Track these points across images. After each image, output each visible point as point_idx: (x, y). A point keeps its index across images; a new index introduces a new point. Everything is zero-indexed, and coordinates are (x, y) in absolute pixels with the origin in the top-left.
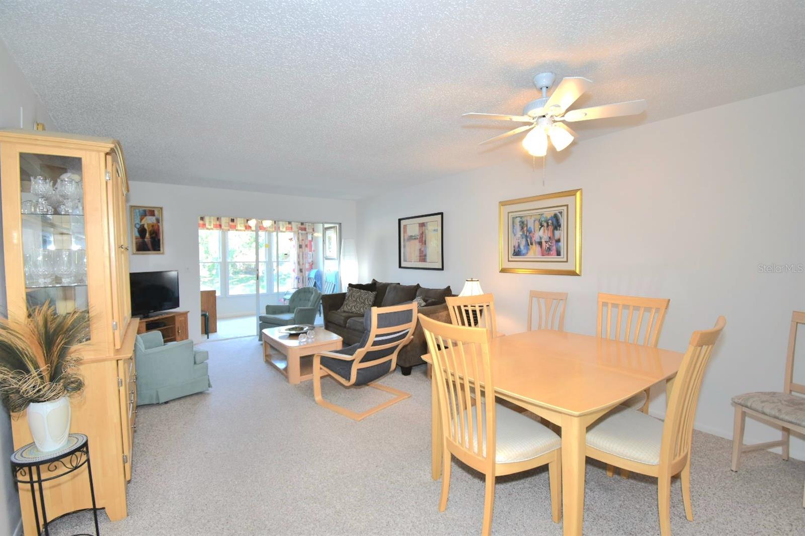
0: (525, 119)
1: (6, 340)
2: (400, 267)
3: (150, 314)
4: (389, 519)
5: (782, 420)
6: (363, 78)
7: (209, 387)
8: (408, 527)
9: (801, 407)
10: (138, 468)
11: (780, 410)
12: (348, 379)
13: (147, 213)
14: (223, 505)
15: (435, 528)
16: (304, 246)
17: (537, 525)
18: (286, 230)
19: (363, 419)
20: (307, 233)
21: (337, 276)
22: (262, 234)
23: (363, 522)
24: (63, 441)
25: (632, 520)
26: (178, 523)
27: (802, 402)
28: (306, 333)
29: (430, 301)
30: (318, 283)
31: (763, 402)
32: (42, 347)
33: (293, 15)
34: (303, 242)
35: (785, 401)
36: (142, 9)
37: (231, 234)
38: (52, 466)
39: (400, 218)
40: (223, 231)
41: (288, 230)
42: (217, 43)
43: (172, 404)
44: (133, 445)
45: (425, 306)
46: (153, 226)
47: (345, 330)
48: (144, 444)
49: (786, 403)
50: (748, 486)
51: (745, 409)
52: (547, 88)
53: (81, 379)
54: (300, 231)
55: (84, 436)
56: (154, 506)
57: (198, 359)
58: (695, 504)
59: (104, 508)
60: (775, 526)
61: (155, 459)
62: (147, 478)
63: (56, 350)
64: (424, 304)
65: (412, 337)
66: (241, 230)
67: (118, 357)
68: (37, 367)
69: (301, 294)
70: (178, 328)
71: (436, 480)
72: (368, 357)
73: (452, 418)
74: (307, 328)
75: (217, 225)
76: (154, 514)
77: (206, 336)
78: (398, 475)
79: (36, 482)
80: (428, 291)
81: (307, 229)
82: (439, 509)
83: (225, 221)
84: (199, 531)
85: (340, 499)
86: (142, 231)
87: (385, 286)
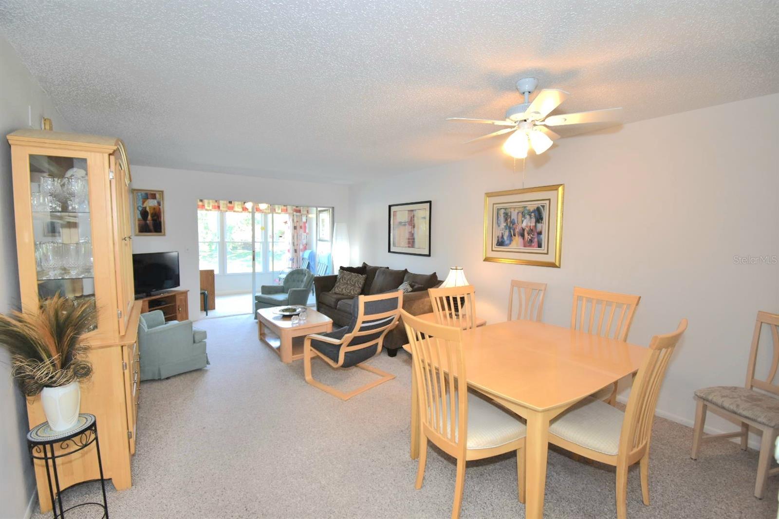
0: (508, 122)
1: (21, 331)
2: (389, 251)
3: (152, 293)
4: (369, 495)
5: (740, 415)
6: (353, 81)
7: (207, 364)
8: (386, 503)
9: (759, 403)
10: (141, 441)
11: (738, 406)
12: (336, 361)
13: (149, 196)
14: (219, 478)
15: (411, 505)
16: (298, 228)
17: (504, 505)
18: (282, 212)
19: (349, 399)
20: (301, 215)
21: (330, 258)
22: (258, 215)
23: (345, 497)
24: (74, 422)
25: (593, 503)
26: (178, 493)
27: (760, 398)
28: (298, 315)
29: (416, 287)
30: (311, 264)
31: (723, 397)
32: (53, 337)
33: (284, 26)
34: (298, 223)
35: (744, 396)
36: (141, 20)
37: (229, 215)
38: (64, 445)
39: (390, 204)
40: (221, 212)
41: (284, 211)
42: (212, 49)
43: (173, 380)
44: (138, 420)
45: (411, 292)
46: (154, 209)
47: (336, 311)
48: (147, 418)
49: (745, 398)
50: (705, 474)
51: (706, 403)
52: (529, 92)
53: (89, 365)
54: (295, 213)
55: (92, 416)
56: (156, 477)
57: (197, 338)
58: (653, 489)
59: (110, 479)
60: (726, 513)
61: (157, 433)
62: (149, 450)
63: (66, 341)
64: (410, 289)
65: (398, 322)
66: (238, 212)
67: (122, 343)
68: (49, 356)
69: (295, 275)
70: (179, 306)
71: (414, 459)
72: (355, 341)
73: (429, 406)
74: (300, 309)
75: (215, 206)
76: (157, 484)
77: (205, 313)
78: (379, 453)
79: (50, 458)
80: (415, 276)
81: (302, 212)
82: (415, 486)
83: (222, 203)
84: (196, 502)
85: (325, 475)
86: (144, 214)
87: (375, 269)
